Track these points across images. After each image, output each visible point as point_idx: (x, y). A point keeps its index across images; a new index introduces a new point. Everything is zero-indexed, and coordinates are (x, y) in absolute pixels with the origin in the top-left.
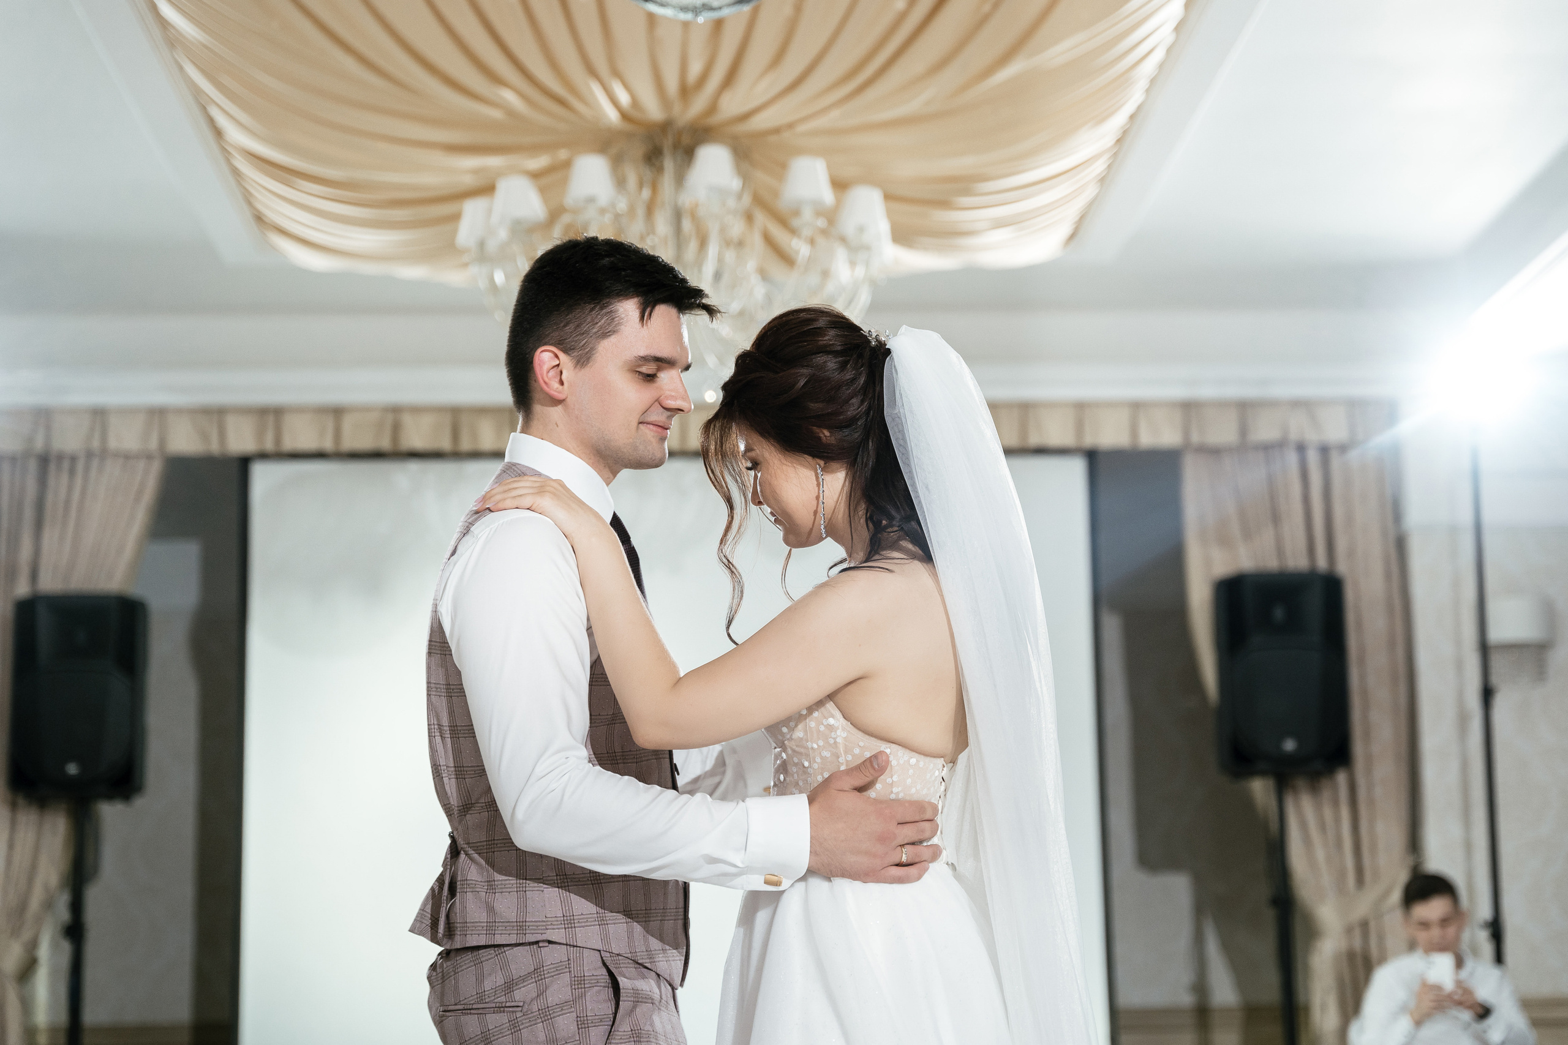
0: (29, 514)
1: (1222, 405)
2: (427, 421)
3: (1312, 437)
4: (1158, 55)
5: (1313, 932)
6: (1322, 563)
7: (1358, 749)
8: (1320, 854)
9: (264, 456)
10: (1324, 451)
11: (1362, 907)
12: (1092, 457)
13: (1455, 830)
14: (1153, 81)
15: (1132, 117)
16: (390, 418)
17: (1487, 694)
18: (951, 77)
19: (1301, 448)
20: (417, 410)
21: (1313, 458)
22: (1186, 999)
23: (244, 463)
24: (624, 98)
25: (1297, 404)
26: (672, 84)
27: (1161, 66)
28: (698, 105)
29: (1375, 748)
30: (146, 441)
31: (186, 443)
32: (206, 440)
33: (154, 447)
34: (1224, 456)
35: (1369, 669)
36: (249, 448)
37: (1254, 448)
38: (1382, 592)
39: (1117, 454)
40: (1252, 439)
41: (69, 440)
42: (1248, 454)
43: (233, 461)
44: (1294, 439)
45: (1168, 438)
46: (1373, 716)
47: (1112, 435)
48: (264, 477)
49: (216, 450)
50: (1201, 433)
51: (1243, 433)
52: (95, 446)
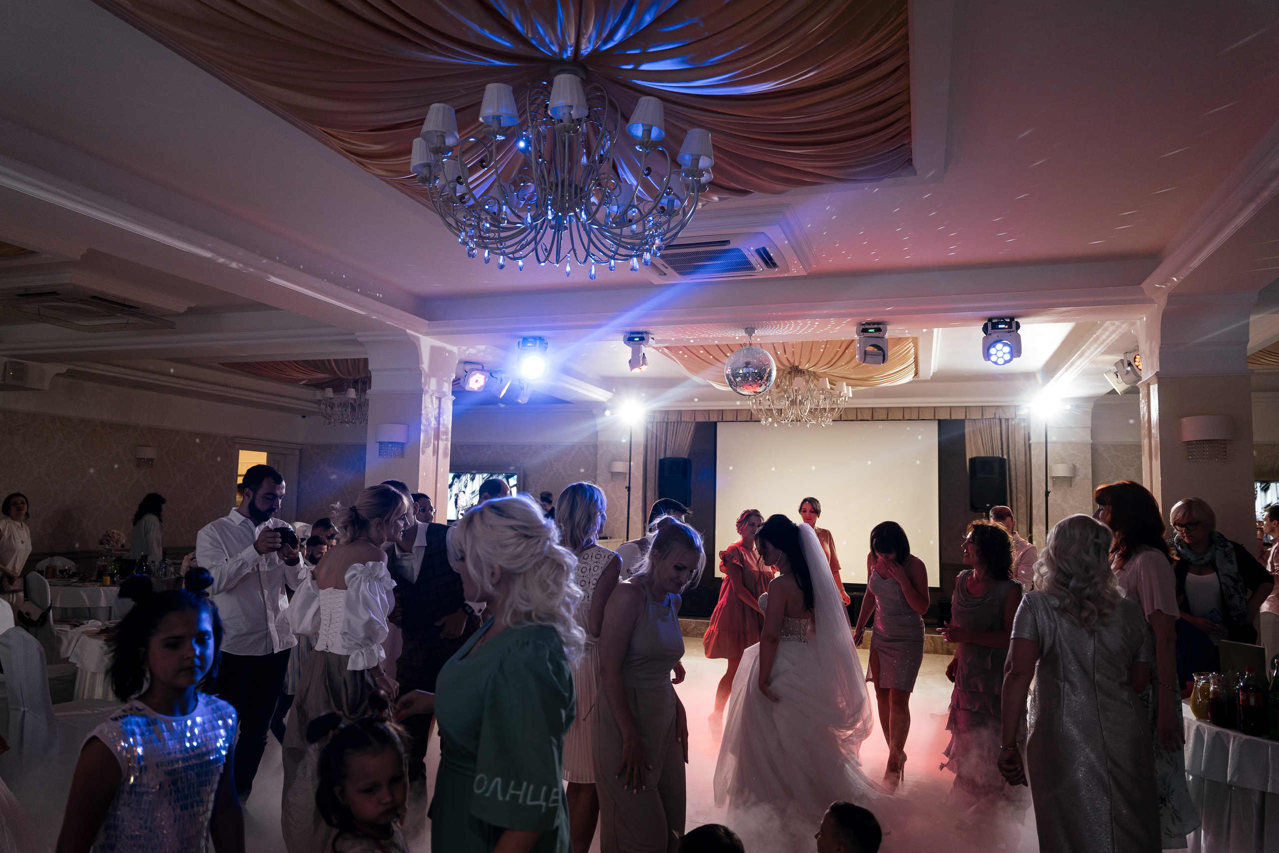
0: (664, 436)
1: (976, 407)
3: (1003, 416)
9: (720, 422)
10: (1007, 420)
12: (940, 421)
13: (1042, 528)
16: (749, 412)
19: (1000, 420)
21: (1003, 422)
23: (716, 423)
25: (997, 407)
29: (1019, 504)
30: (691, 418)
31: (700, 419)
32: (705, 417)
33: (693, 420)
34: (977, 422)
35: (1018, 482)
36: (716, 420)
37: (985, 419)
38: (1024, 460)
39: (946, 420)
40: (985, 417)
41: (673, 418)
42: (984, 421)
43: (712, 422)
44: (998, 417)
45: (962, 417)
46: (1019, 495)
47: (945, 416)
48: (720, 427)
49: (707, 420)
50: (970, 415)
51: (982, 416)
52: (679, 420)
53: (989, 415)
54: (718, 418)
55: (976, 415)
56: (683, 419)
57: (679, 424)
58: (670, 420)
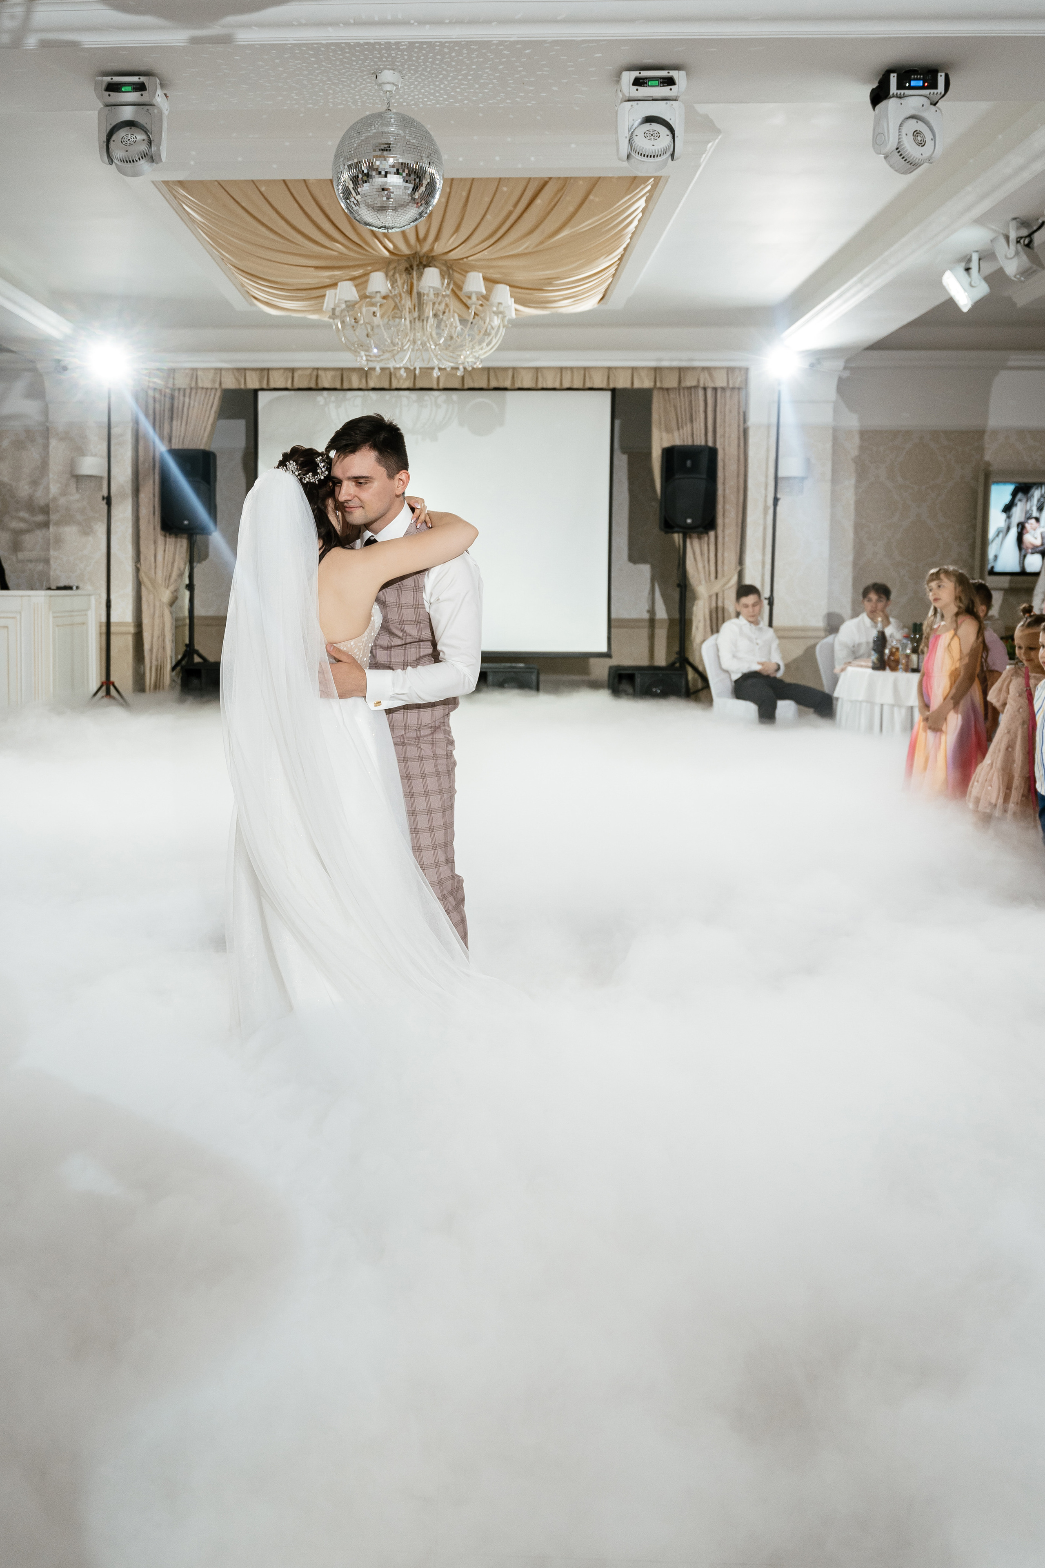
0: (167, 414)
1: (671, 369)
2: (330, 374)
3: (710, 384)
4: (635, 223)
5: (694, 598)
6: (710, 444)
7: (720, 521)
8: (700, 565)
9: (263, 389)
10: (715, 389)
11: (716, 588)
12: (614, 391)
13: (759, 557)
14: (633, 233)
15: (625, 249)
16: (315, 373)
17: (776, 500)
18: (536, 237)
19: (705, 389)
20: (325, 369)
21: (710, 393)
22: (646, 616)
23: (256, 392)
24: (391, 246)
25: (704, 369)
26: (412, 239)
27: (636, 227)
28: (426, 248)
29: (727, 521)
30: (214, 381)
31: (230, 383)
32: (239, 382)
33: (217, 385)
34: (671, 392)
35: (727, 486)
36: (257, 386)
37: (684, 388)
38: (736, 453)
39: (625, 390)
40: (683, 385)
41: (182, 382)
42: (681, 391)
43: (250, 390)
44: (702, 385)
45: (647, 384)
46: (727, 507)
47: (622, 382)
48: (263, 399)
49: (243, 386)
50: (661, 382)
51: (680, 382)
52: (193, 385)
53: (690, 382)
54: (260, 381)
55: (671, 382)
56: (200, 384)
57: (194, 392)
58: (177, 386)
